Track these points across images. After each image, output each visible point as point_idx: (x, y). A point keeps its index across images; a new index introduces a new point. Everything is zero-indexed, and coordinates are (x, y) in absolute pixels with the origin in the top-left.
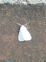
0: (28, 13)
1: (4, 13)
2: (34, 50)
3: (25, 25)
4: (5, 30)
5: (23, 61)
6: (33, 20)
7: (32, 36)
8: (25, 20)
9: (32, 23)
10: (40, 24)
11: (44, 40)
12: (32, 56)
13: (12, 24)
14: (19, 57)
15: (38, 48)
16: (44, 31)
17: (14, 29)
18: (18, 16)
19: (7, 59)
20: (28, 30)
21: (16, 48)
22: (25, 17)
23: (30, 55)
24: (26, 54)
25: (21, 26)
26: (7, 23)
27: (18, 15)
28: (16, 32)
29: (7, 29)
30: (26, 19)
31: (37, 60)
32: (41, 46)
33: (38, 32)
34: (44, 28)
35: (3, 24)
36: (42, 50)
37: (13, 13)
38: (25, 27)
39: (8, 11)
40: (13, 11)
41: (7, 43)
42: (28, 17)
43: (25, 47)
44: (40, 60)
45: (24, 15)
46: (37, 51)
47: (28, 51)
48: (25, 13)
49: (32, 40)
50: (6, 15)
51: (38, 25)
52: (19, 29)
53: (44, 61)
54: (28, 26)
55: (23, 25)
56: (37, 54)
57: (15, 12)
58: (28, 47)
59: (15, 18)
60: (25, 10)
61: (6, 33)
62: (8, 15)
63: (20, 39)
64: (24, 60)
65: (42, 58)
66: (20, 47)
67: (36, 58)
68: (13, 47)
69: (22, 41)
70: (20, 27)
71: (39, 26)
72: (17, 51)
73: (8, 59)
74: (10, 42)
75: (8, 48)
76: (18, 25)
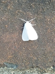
0: (34, 6)
1: (5, 6)
2: (40, 52)
3: (30, 22)
4: (6, 27)
5: (27, 65)
6: (41, 15)
7: (38, 35)
8: (31, 15)
9: (39, 19)
10: (49, 20)
11: (53, 39)
12: (38, 60)
13: (15, 20)
14: (23, 60)
15: (46, 50)
16: (54, 28)
17: (17, 26)
18: (22, 10)
19: (7, 63)
20: (34, 27)
21: (18, 50)
22: (31, 12)
23: (36, 58)
24: (31, 57)
25: (26, 22)
26: (8, 19)
27: (22, 8)
28: (20, 30)
29: (8, 25)
30: (32, 13)
31: (45, 64)
32: (49, 47)
33: (46, 29)
34: (53, 24)
35: (3, 20)
36: (50, 52)
37: (16, 6)
38: (30, 23)
39: (10, 3)
40: (16, 4)
41: (9, 43)
42: (34, 11)
43: (30, 48)
44: (48, 64)
45: (29, 8)
46: (44, 53)
47: (34, 53)
48: (31, 7)
49: (38, 40)
50: (7, 8)
51: (46, 22)
52: (24, 26)
53: (52, 65)
54: (34, 22)
55: (27, 21)
56: (44, 57)
57: (19, 4)
58: (33, 48)
59: (19, 12)
60: (30, 3)
61: (8, 31)
62: (9, 9)
63: (24, 39)
64: (29, 65)
65: (50, 62)
66: (24, 49)
67: (43, 62)
68: (15, 48)
69: (26, 41)
70: (24, 24)
71: (48, 22)
72: (20, 53)
73: (9, 63)
74: (12, 42)
75: (10, 49)
76: (22, 21)
